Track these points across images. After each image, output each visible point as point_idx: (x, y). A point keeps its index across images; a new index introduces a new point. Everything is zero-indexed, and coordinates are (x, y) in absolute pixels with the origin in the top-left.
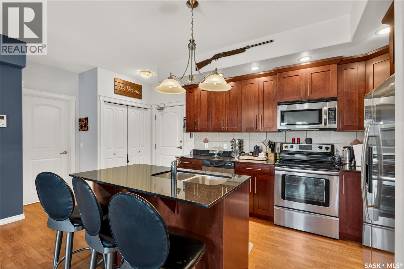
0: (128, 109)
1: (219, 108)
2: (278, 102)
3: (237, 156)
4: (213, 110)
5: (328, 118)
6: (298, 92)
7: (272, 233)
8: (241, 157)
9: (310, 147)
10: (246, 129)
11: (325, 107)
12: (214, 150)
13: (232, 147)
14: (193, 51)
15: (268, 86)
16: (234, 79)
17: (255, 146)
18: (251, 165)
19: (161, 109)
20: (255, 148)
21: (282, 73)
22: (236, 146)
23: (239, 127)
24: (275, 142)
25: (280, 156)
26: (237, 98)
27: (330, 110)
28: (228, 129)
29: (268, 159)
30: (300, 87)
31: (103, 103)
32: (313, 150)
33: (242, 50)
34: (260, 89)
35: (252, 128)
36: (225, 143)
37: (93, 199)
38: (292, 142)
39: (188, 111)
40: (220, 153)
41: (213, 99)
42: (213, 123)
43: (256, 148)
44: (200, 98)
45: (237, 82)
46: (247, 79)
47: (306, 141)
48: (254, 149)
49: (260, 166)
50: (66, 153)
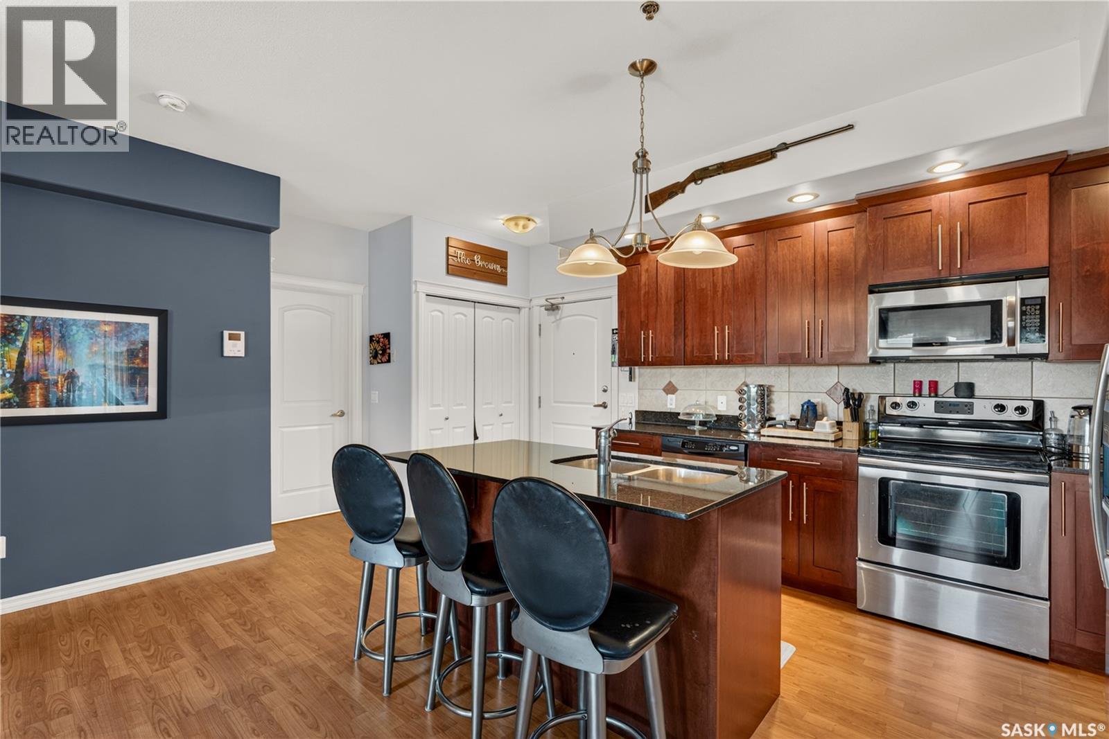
0: (476, 309)
1: (707, 302)
2: (870, 286)
3: (754, 427)
4: (691, 308)
5: (1021, 325)
6: (929, 257)
7: (850, 628)
8: (765, 431)
9: (966, 406)
10: (780, 358)
11: (1011, 294)
12: (691, 412)
13: (741, 404)
14: (644, 176)
15: (842, 244)
16: (748, 228)
17: (805, 403)
18: (793, 452)
19: (553, 308)
20: (805, 407)
21: (879, 207)
22: (752, 402)
23: (760, 352)
24: (862, 392)
25: (878, 430)
26: (753, 276)
27: (1026, 303)
28: (730, 357)
29: (841, 439)
30: (935, 243)
31: (423, 297)
32: (976, 416)
33: (770, 155)
34: (819, 251)
35: (795, 354)
36: (722, 395)
37: (454, 495)
38: (914, 393)
39: (623, 314)
40: (708, 420)
41: (690, 280)
42: (689, 343)
43: (808, 407)
44: (654, 280)
45: (754, 234)
46: (781, 227)
47: (955, 390)
48: (802, 410)
49: (817, 455)
50: (342, 414)
